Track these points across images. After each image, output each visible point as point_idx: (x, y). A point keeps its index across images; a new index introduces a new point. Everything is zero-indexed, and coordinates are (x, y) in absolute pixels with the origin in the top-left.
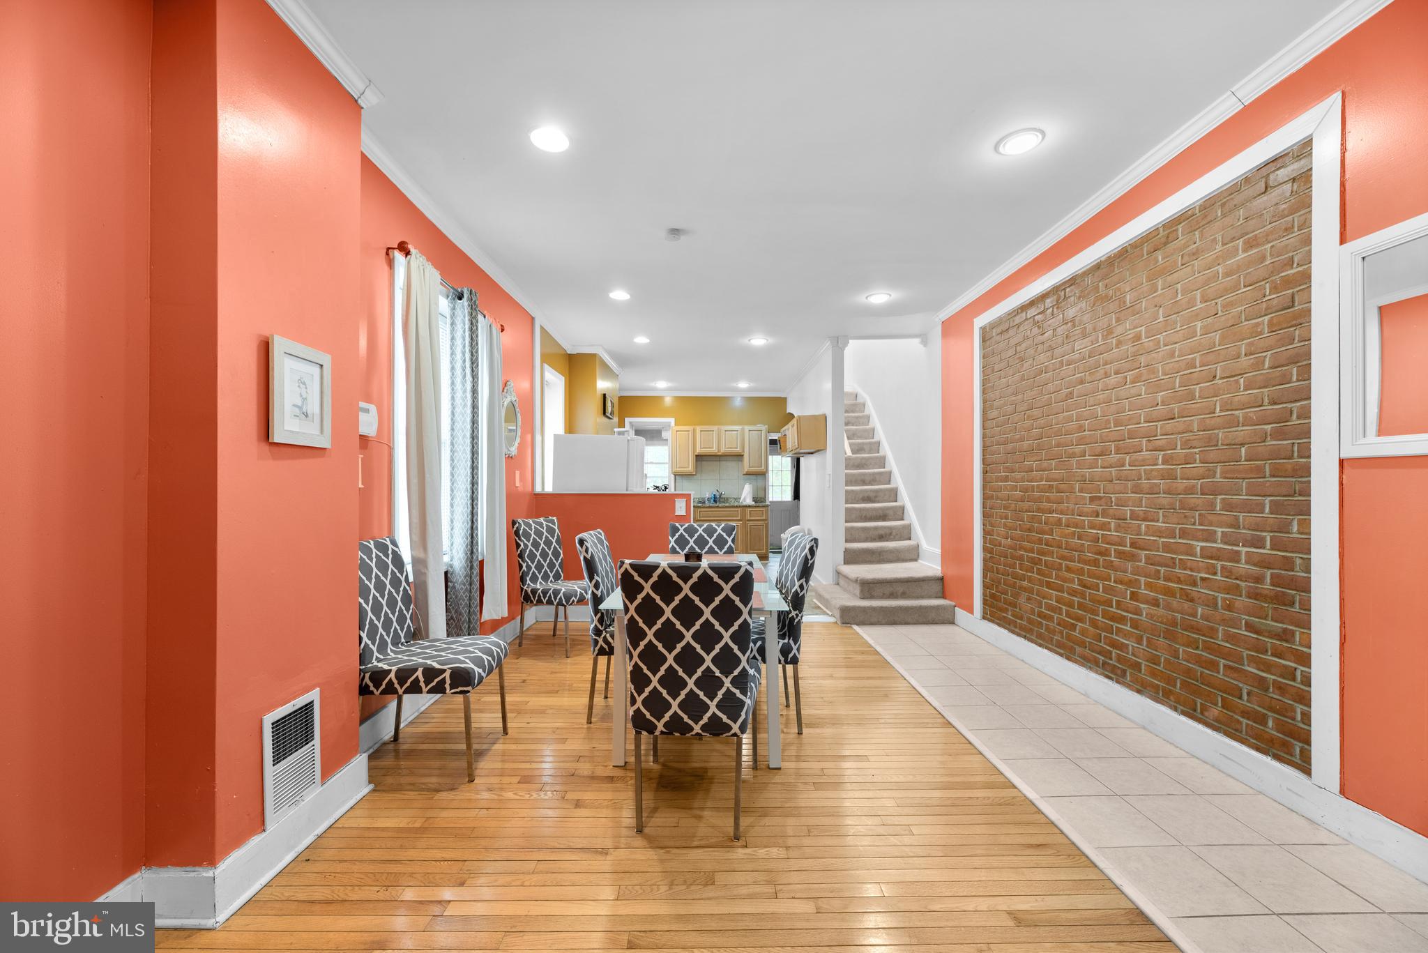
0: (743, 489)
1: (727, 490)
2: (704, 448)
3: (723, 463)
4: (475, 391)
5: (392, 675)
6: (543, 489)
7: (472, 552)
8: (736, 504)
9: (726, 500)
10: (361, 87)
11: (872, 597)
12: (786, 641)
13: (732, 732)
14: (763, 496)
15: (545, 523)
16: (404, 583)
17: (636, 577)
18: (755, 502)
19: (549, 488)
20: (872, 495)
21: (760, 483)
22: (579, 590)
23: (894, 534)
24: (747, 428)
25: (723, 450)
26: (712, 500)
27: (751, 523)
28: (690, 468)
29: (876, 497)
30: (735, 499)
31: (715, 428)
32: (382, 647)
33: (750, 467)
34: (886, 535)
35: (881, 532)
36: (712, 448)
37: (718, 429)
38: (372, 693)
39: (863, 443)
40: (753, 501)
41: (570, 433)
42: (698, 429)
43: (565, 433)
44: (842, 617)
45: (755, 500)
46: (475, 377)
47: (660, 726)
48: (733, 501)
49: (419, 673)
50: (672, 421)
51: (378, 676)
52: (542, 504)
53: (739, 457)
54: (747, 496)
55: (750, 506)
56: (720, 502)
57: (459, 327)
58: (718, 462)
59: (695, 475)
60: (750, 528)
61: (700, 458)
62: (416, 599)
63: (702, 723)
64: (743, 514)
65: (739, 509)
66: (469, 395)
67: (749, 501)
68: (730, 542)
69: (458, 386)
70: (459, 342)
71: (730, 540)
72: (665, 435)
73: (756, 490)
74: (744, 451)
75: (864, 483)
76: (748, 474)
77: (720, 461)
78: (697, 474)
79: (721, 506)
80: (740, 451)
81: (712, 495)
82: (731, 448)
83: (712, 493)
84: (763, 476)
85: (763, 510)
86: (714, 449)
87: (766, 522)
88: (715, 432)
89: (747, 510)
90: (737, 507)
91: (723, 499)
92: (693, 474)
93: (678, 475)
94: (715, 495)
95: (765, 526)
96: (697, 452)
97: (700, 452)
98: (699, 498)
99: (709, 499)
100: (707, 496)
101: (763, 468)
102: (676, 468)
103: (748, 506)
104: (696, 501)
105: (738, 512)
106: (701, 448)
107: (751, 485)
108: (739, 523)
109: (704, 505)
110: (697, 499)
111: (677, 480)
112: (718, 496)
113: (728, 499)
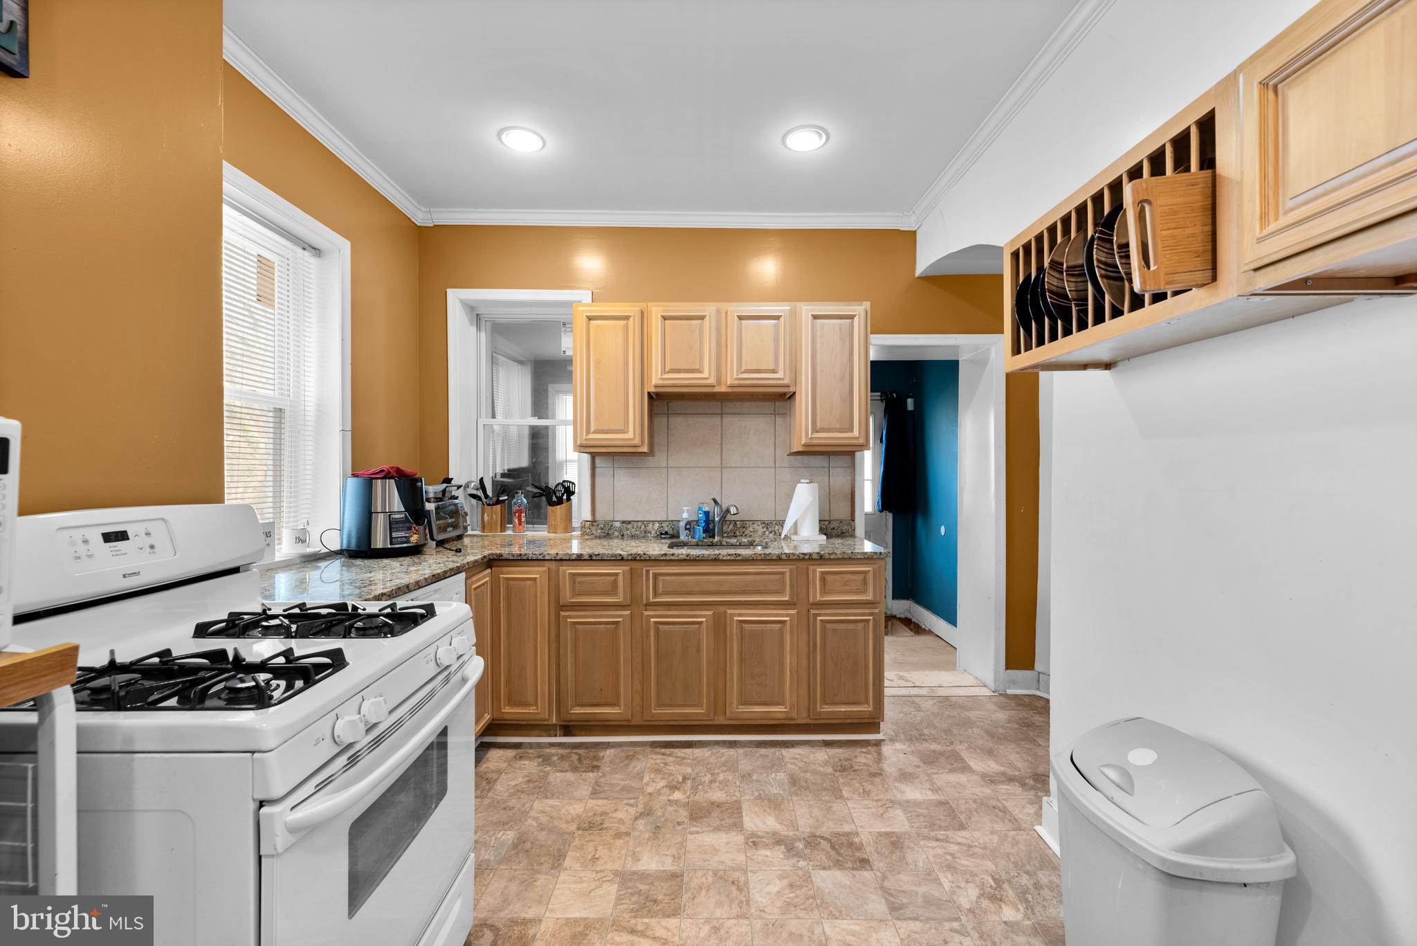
0: (790, 496)
1: (744, 498)
2: (673, 371)
3: (733, 423)
9: (740, 527)
14: (847, 516)
18: (829, 536)
21: (839, 478)
24: (806, 310)
25: (732, 378)
26: (699, 530)
27: (825, 616)
28: (631, 433)
30: (766, 524)
31: (709, 309)
33: (815, 430)
37: (718, 311)
40: (822, 530)
42: (656, 311)
45: (826, 528)
48: (760, 530)
53: (781, 399)
54: (800, 516)
55: (818, 558)
56: (721, 533)
58: (717, 420)
59: (651, 453)
60: (824, 630)
61: (660, 401)
64: (801, 583)
65: (786, 569)
67: (809, 534)
73: (826, 499)
74: (795, 381)
76: (809, 452)
77: (722, 414)
78: (656, 450)
79: (729, 558)
80: (786, 381)
81: (701, 516)
82: (759, 371)
83: (700, 509)
84: (848, 458)
85: (866, 572)
86: (706, 374)
87: (877, 611)
88: (707, 319)
89: (814, 571)
90: (774, 558)
91: (731, 526)
92: (640, 450)
93: (599, 455)
94: (707, 514)
95: (871, 624)
96: (653, 383)
97: (661, 382)
98: (661, 522)
99: (690, 526)
100: (685, 515)
101: (856, 433)
102: (588, 432)
103: (815, 557)
104: (653, 532)
105: (778, 576)
106: (664, 372)
107: (815, 485)
108: (787, 615)
109: (673, 555)
110: (657, 525)
111: (598, 470)
112: (717, 519)
113: (744, 524)
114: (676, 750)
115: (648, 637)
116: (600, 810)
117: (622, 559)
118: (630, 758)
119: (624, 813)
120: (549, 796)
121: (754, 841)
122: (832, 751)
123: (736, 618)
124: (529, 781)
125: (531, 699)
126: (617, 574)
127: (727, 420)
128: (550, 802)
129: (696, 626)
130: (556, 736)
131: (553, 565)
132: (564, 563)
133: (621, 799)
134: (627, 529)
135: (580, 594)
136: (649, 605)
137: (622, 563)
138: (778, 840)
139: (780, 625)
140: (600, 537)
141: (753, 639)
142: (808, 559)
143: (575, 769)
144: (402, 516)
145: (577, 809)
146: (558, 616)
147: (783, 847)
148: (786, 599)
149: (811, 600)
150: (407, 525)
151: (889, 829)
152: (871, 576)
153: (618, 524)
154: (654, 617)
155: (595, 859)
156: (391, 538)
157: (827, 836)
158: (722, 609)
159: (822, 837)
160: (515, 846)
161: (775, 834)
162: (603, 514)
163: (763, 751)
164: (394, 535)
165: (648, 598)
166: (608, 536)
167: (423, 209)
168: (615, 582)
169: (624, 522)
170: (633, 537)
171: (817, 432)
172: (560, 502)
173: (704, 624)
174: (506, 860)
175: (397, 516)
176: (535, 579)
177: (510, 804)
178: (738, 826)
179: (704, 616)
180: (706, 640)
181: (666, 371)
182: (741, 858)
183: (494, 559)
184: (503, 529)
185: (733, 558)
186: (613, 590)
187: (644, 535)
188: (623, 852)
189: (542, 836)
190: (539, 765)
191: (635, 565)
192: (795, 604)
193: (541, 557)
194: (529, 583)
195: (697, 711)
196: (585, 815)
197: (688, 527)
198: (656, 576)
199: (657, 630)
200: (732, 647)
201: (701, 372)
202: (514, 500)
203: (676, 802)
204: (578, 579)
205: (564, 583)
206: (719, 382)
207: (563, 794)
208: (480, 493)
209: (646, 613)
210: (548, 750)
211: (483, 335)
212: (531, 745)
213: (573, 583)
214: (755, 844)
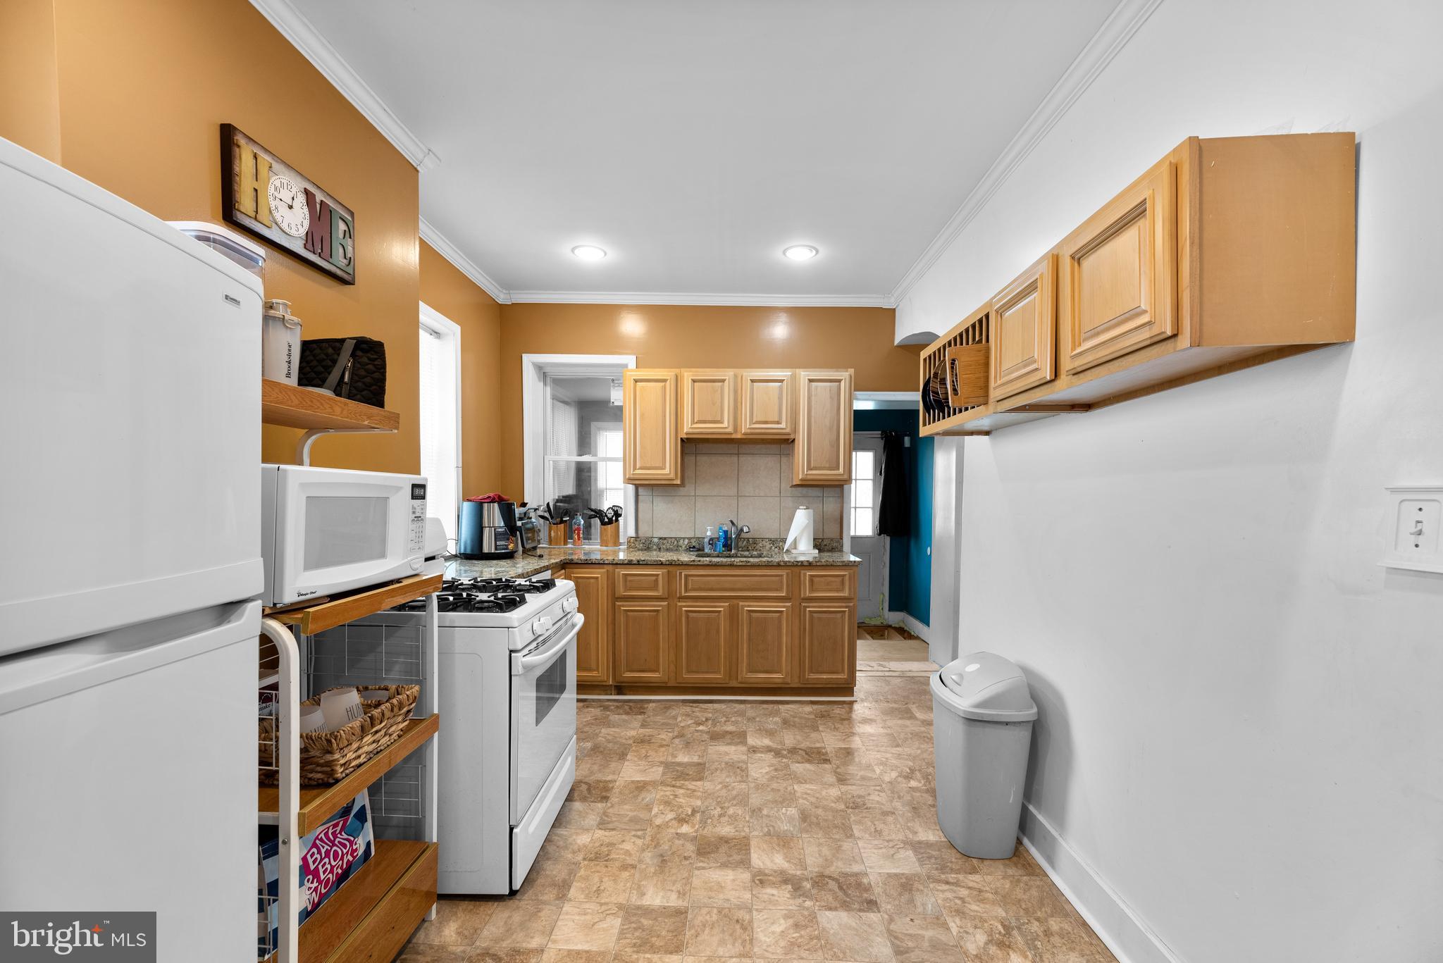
0: (791, 519)
1: (755, 521)
2: (700, 422)
3: (748, 462)
8: (778, 556)
9: (753, 546)
14: (836, 535)
18: (820, 551)
21: (830, 506)
24: (804, 375)
25: (746, 427)
26: (720, 544)
27: (812, 608)
28: (667, 469)
30: (773, 541)
31: (728, 375)
33: (809, 468)
36: (721, 422)
37: (736, 376)
40: (815, 546)
42: (687, 376)
45: (819, 544)
48: (768, 546)
50: (630, 360)
53: (784, 443)
54: (800, 536)
55: (810, 565)
56: (737, 547)
58: (735, 458)
59: (683, 484)
60: (812, 618)
61: (691, 446)
64: (795, 583)
65: (783, 572)
67: (804, 549)
72: (619, 400)
73: (820, 522)
74: (795, 430)
76: (805, 485)
77: (738, 454)
78: (686, 481)
79: (741, 564)
80: (788, 431)
81: (721, 534)
82: (766, 422)
83: (720, 528)
84: (838, 490)
85: (844, 576)
86: (725, 425)
87: (851, 604)
88: (726, 383)
89: (805, 574)
90: (775, 564)
91: (745, 542)
92: (675, 482)
93: (642, 486)
94: (726, 532)
95: (847, 613)
96: (685, 431)
97: (691, 430)
98: (689, 539)
99: (712, 542)
100: (709, 533)
101: (841, 471)
102: (635, 469)
103: (806, 564)
104: (683, 547)
105: (777, 578)
106: (693, 422)
107: (811, 511)
108: (784, 607)
109: (699, 561)
110: (687, 541)
111: (640, 498)
112: (733, 536)
113: (755, 541)
114: (701, 705)
115: (680, 620)
116: (647, 734)
117: (662, 564)
118: (667, 708)
119: (665, 736)
120: (611, 726)
121: (754, 750)
122: (815, 707)
123: (746, 609)
124: (596, 719)
125: (594, 666)
126: (657, 575)
127: (742, 458)
128: (613, 729)
129: (717, 614)
130: (611, 694)
131: (610, 568)
132: (619, 566)
133: (662, 729)
134: (663, 544)
135: (630, 590)
136: (681, 598)
137: (661, 567)
138: (769, 750)
139: (778, 614)
140: (642, 550)
141: (760, 624)
142: (800, 565)
143: (627, 713)
144: (503, 530)
145: (633, 733)
146: (614, 605)
147: (773, 753)
148: (784, 595)
149: (802, 596)
150: (506, 536)
151: (847, 746)
152: (847, 578)
153: (656, 540)
154: (685, 607)
155: (646, 756)
156: (496, 546)
157: (803, 748)
158: (735, 601)
159: (800, 749)
160: (592, 749)
161: (768, 747)
162: (645, 531)
163: (765, 706)
164: (498, 543)
165: (680, 592)
166: (648, 549)
167: (504, 291)
168: (656, 581)
169: (661, 538)
170: (668, 550)
171: (811, 470)
172: (610, 522)
173: (722, 613)
174: (589, 756)
175: (500, 530)
176: (597, 578)
177: (585, 730)
178: (744, 743)
179: (722, 607)
180: (723, 625)
181: (695, 421)
182: (744, 757)
183: (567, 563)
184: (566, 543)
185: (744, 564)
186: (655, 588)
187: (677, 549)
188: (666, 753)
189: (610, 745)
190: (601, 711)
191: (671, 569)
192: (790, 599)
193: (601, 562)
194: (592, 581)
195: (717, 677)
196: (637, 736)
197: (711, 542)
198: (686, 576)
199: (687, 617)
200: (743, 630)
201: (722, 423)
202: (574, 520)
203: (701, 731)
204: (629, 578)
205: (619, 581)
206: (736, 430)
207: (621, 726)
208: (547, 515)
209: (679, 604)
210: (607, 703)
211: (548, 389)
212: (593, 700)
213: (625, 581)
214: (754, 751)
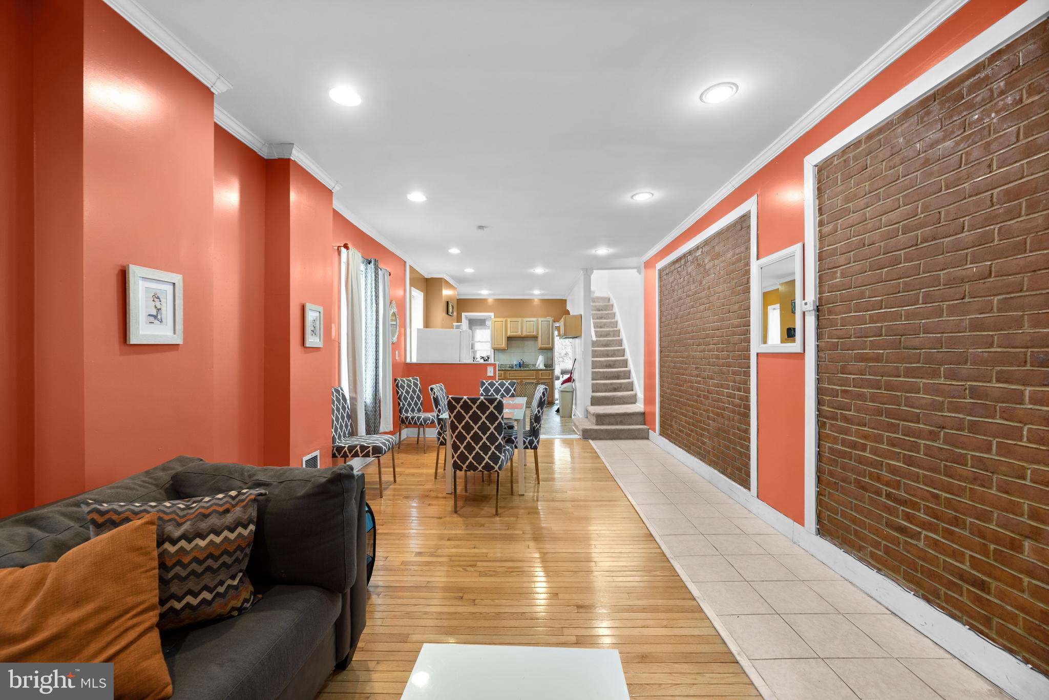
0: (538, 359)
1: (528, 359)
2: (512, 332)
4: (377, 312)
5: (346, 449)
6: (411, 360)
7: (376, 395)
8: (534, 368)
9: (527, 366)
10: (333, 185)
11: (603, 424)
12: (531, 438)
13: (495, 470)
14: (551, 363)
15: (412, 380)
16: (347, 409)
17: (454, 403)
18: (546, 368)
19: (414, 360)
20: (611, 363)
21: (549, 355)
22: (431, 417)
23: (623, 387)
24: (540, 319)
25: (525, 334)
26: (518, 366)
27: (542, 381)
28: (504, 345)
29: (614, 365)
30: (533, 365)
31: (520, 319)
32: (340, 438)
33: (542, 345)
34: (618, 388)
35: (615, 386)
37: (522, 320)
38: (337, 457)
39: (609, 331)
41: (426, 328)
42: (509, 320)
43: (424, 327)
44: (583, 435)
45: (545, 366)
46: (377, 304)
47: (464, 467)
48: (532, 366)
49: (358, 448)
50: (492, 315)
51: (340, 449)
52: (410, 369)
53: (535, 338)
54: (540, 363)
56: (523, 366)
57: (369, 278)
58: (522, 342)
59: (507, 350)
61: (510, 339)
62: (352, 416)
63: (482, 465)
64: (537, 375)
65: (534, 372)
66: (374, 314)
67: (542, 367)
68: (513, 391)
69: (369, 309)
70: (369, 286)
71: (512, 390)
72: (487, 323)
73: (546, 359)
74: (538, 334)
75: (608, 356)
76: (541, 349)
78: (509, 348)
80: (536, 334)
81: (518, 363)
82: (530, 333)
83: (518, 361)
84: (551, 350)
86: (519, 333)
87: (552, 380)
88: (519, 322)
89: (540, 372)
90: (532, 370)
91: (525, 365)
92: (505, 349)
93: (496, 350)
94: (520, 362)
95: (551, 382)
96: (508, 335)
97: (510, 335)
98: (510, 364)
99: (516, 365)
100: (515, 362)
101: (550, 345)
102: (494, 345)
104: (508, 367)
106: (510, 331)
107: (543, 356)
108: (534, 381)
109: (513, 370)
111: (495, 353)
112: (522, 363)
113: (528, 365)
123: (524, 381)
126: (502, 373)
127: (524, 342)
134: (502, 366)
137: (503, 371)
139: (533, 383)
142: (541, 370)
148: (534, 377)
149: (539, 378)
152: (550, 373)
158: (522, 380)
162: (497, 362)
168: (502, 375)
169: (501, 364)
172: (487, 360)
185: (524, 369)
187: (506, 367)
191: (505, 371)
192: (536, 379)
198: (509, 373)
206: (522, 335)
